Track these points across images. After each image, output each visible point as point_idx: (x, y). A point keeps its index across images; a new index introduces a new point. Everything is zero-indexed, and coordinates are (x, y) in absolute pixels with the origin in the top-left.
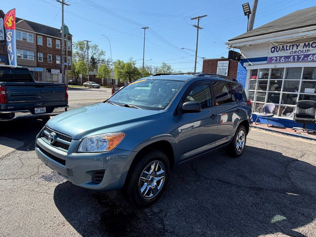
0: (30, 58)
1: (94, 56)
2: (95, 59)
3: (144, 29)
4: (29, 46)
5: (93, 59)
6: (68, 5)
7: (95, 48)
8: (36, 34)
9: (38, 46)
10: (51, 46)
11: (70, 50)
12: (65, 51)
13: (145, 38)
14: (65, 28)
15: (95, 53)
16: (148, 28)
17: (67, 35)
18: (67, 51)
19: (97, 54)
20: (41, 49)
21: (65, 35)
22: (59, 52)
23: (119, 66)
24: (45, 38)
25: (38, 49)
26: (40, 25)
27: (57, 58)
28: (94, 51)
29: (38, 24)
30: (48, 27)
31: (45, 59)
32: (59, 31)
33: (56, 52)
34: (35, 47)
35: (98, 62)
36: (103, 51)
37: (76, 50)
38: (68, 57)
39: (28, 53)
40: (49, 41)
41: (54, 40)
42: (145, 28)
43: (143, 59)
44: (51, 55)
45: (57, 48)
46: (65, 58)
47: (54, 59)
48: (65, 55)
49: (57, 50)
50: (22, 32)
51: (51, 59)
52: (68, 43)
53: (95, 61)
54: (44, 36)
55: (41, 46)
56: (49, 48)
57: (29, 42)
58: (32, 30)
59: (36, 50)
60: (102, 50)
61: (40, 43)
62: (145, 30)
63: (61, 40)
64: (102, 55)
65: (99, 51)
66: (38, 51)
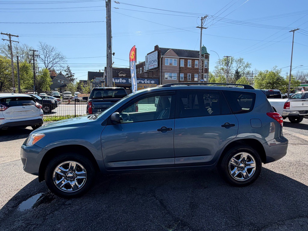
0: (174, 78)
1: (238, 69)
2: (239, 72)
3: (292, 32)
4: (173, 69)
5: (237, 72)
6: (206, 28)
7: (240, 62)
8: (180, 58)
9: (180, 68)
10: (191, 67)
11: (207, 67)
12: (202, 69)
13: (293, 42)
14: (204, 49)
15: (240, 67)
16: (298, 29)
17: (204, 55)
18: (204, 69)
19: (242, 67)
20: (182, 70)
21: (202, 55)
22: (196, 71)
23: (260, 78)
24: (186, 60)
25: (180, 70)
26: (183, 50)
27: (195, 76)
28: (239, 65)
29: (182, 50)
30: (190, 51)
31: (185, 78)
32: (198, 52)
33: (194, 70)
34: (178, 69)
35: (242, 75)
36: (249, 63)
37: (222, 66)
38: (205, 74)
39: (173, 75)
40: (190, 62)
41: (193, 61)
42: (294, 31)
43: (291, 66)
44: (191, 74)
45: (195, 67)
46: (202, 75)
47: (193, 77)
48: (202, 72)
49: (195, 69)
50: (169, 59)
51: (190, 78)
52: (206, 61)
53: (239, 74)
54: (186, 59)
55: (182, 68)
56: (189, 68)
57: (174, 65)
58: (177, 55)
59: (178, 71)
60: (247, 63)
61: (182, 65)
62: (294, 32)
63: (198, 60)
64: (248, 68)
65: (244, 64)
66: (181, 72)
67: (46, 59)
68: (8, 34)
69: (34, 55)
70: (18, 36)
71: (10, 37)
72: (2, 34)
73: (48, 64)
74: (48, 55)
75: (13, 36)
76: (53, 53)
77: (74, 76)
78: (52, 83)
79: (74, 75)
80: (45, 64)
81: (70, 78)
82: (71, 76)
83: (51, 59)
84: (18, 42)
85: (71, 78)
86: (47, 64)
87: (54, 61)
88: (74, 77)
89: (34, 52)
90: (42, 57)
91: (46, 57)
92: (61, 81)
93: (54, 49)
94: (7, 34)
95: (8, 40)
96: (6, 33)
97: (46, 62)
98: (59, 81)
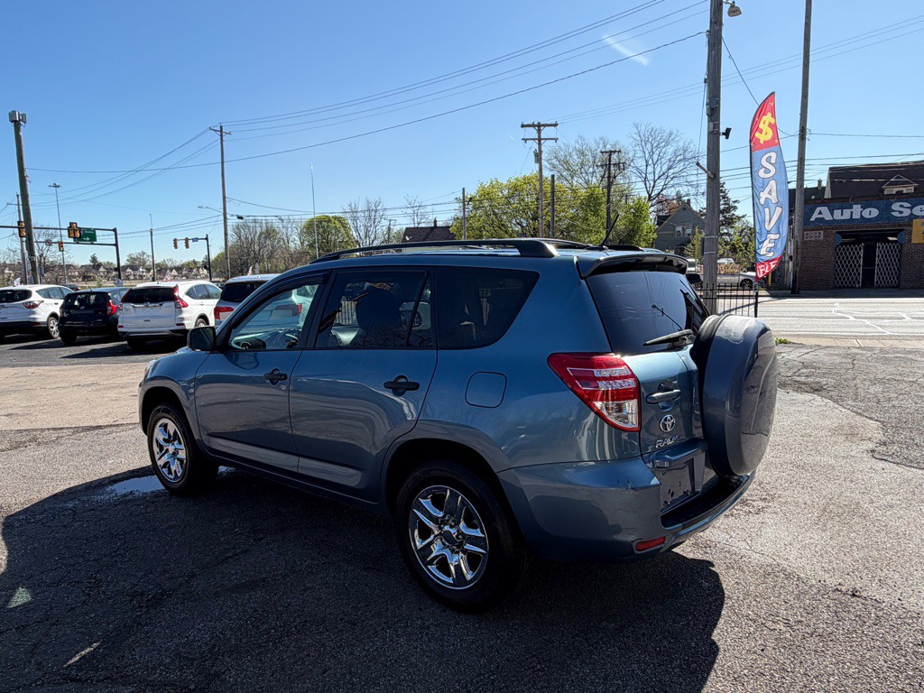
67: (650, 169)
68: (536, 123)
69: (611, 164)
70: (555, 125)
71: (539, 131)
72: (523, 126)
73: (655, 182)
74: (655, 157)
75: (545, 125)
76: (670, 150)
77: (735, 208)
78: (655, 236)
79: (736, 204)
80: (645, 184)
81: (724, 217)
82: (728, 210)
83: (665, 168)
84: (556, 140)
85: (727, 215)
86: (652, 183)
87: (672, 171)
88: (737, 213)
89: (610, 155)
90: (640, 163)
91: (650, 162)
92: (684, 229)
93: (672, 137)
94: (533, 126)
95: (534, 139)
96: (531, 123)
97: (650, 177)
98: (679, 229)
